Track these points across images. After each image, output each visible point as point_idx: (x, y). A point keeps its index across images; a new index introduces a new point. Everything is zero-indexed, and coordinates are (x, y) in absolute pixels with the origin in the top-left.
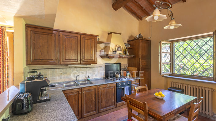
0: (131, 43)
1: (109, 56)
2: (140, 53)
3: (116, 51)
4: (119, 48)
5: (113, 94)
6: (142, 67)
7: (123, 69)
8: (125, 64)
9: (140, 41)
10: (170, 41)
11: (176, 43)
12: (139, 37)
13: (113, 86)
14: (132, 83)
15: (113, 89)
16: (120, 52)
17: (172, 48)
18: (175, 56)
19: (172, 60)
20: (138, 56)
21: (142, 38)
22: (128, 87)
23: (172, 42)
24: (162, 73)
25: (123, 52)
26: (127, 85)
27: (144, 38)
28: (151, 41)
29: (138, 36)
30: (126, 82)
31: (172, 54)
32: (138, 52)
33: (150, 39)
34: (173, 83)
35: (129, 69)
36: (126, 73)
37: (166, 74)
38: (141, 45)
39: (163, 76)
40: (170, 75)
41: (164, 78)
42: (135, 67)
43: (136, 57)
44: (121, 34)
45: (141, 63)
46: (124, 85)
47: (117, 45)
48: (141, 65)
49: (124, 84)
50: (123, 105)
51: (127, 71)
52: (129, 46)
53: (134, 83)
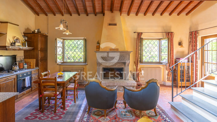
0: (29, 35)
1: (7, 47)
2: (39, 46)
3: (14, 43)
4: (17, 39)
5: (14, 86)
6: (40, 59)
7: (19, 61)
8: (21, 56)
9: (39, 35)
10: (62, 39)
11: (65, 41)
12: (38, 32)
13: (13, 79)
14: (32, 73)
15: (14, 82)
16: (19, 44)
17: (63, 43)
18: (65, 50)
19: (63, 53)
20: (37, 49)
21: (40, 32)
22: (29, 77)
23: (64, 39)
24: (57, 62)
25: (21, 44)
26: (27, 75)
27: (41, 33)
28: (48, 36)
29: (36, 31)
30: (27, 73)
31: (63, 48)
32: (37, 45)
33: (47, 35)
34: (64, 68)
35: (27, 61)
36: (23, 65)
37: (60, 63)
38: (40, 38)
39: (58, 64)
40: (62, 63)
41: (58, 65)
42: (34, 59)
43: (35, 49)
44: (18, 25)
45: (40, 55)
46: (25, 76)
47: (15, 37)
48: (40, 56)
49: (25, 74)
50: (24, 95)
51: (24, 63)
52: (27, 39)
53: (34, 73)
